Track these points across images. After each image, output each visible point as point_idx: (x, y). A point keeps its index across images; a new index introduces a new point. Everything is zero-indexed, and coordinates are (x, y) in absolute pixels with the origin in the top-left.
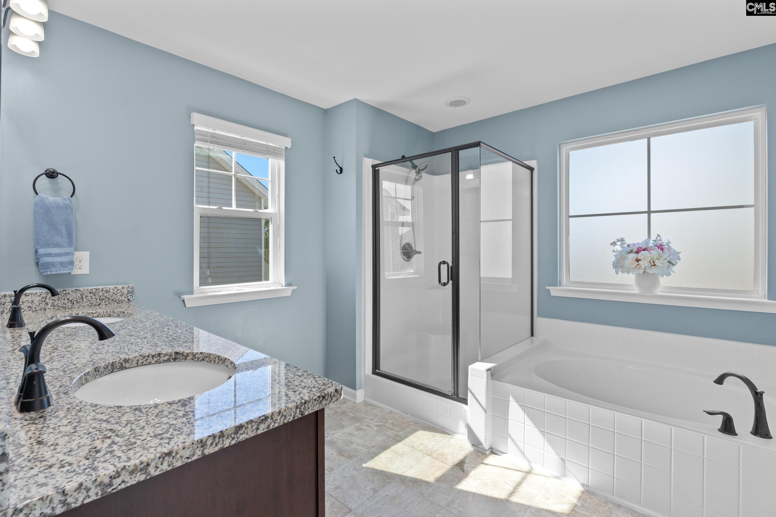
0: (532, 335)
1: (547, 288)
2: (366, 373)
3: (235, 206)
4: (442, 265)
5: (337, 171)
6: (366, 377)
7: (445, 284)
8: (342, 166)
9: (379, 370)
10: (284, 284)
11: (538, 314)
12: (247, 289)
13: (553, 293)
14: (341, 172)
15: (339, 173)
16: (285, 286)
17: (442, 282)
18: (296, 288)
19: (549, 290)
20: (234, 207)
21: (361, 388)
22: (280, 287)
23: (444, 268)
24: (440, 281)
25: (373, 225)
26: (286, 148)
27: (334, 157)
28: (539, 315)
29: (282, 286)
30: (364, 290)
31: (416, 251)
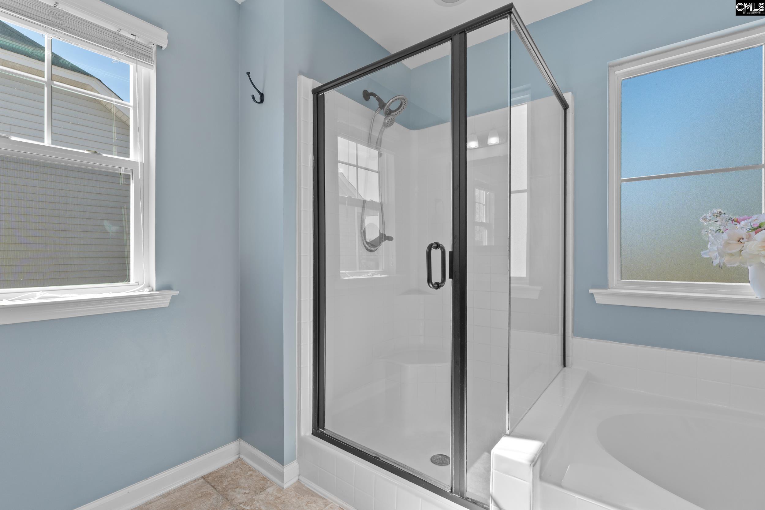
0: (565, 365)
1: (591, 291)
2: (302, 434)
3: (50, 142)
4: (433, 250)
5: (253, 97)
6: (302, 441)
7: (438, 286)
8: (263, 91)
9: (324, 429)
10: (154, 285)
11: (573, 332)
12: (68, 295)
13: (599, 300)
14: (262, 101)
15: (259, 101)
16: (157, 290)
17: (433, 282)
18: (176, 293)
19: (592, 294)
20: (47, 142)
21: (292, 460)
22: (146, 292)
23: (436, 254)
24: (429, 280)
25: (314, 188)
26: (159, 47)
27: (248, 73)
28: (576, 333)
29: (152, 290)
30: (299, 298)
31: (385, 235)
